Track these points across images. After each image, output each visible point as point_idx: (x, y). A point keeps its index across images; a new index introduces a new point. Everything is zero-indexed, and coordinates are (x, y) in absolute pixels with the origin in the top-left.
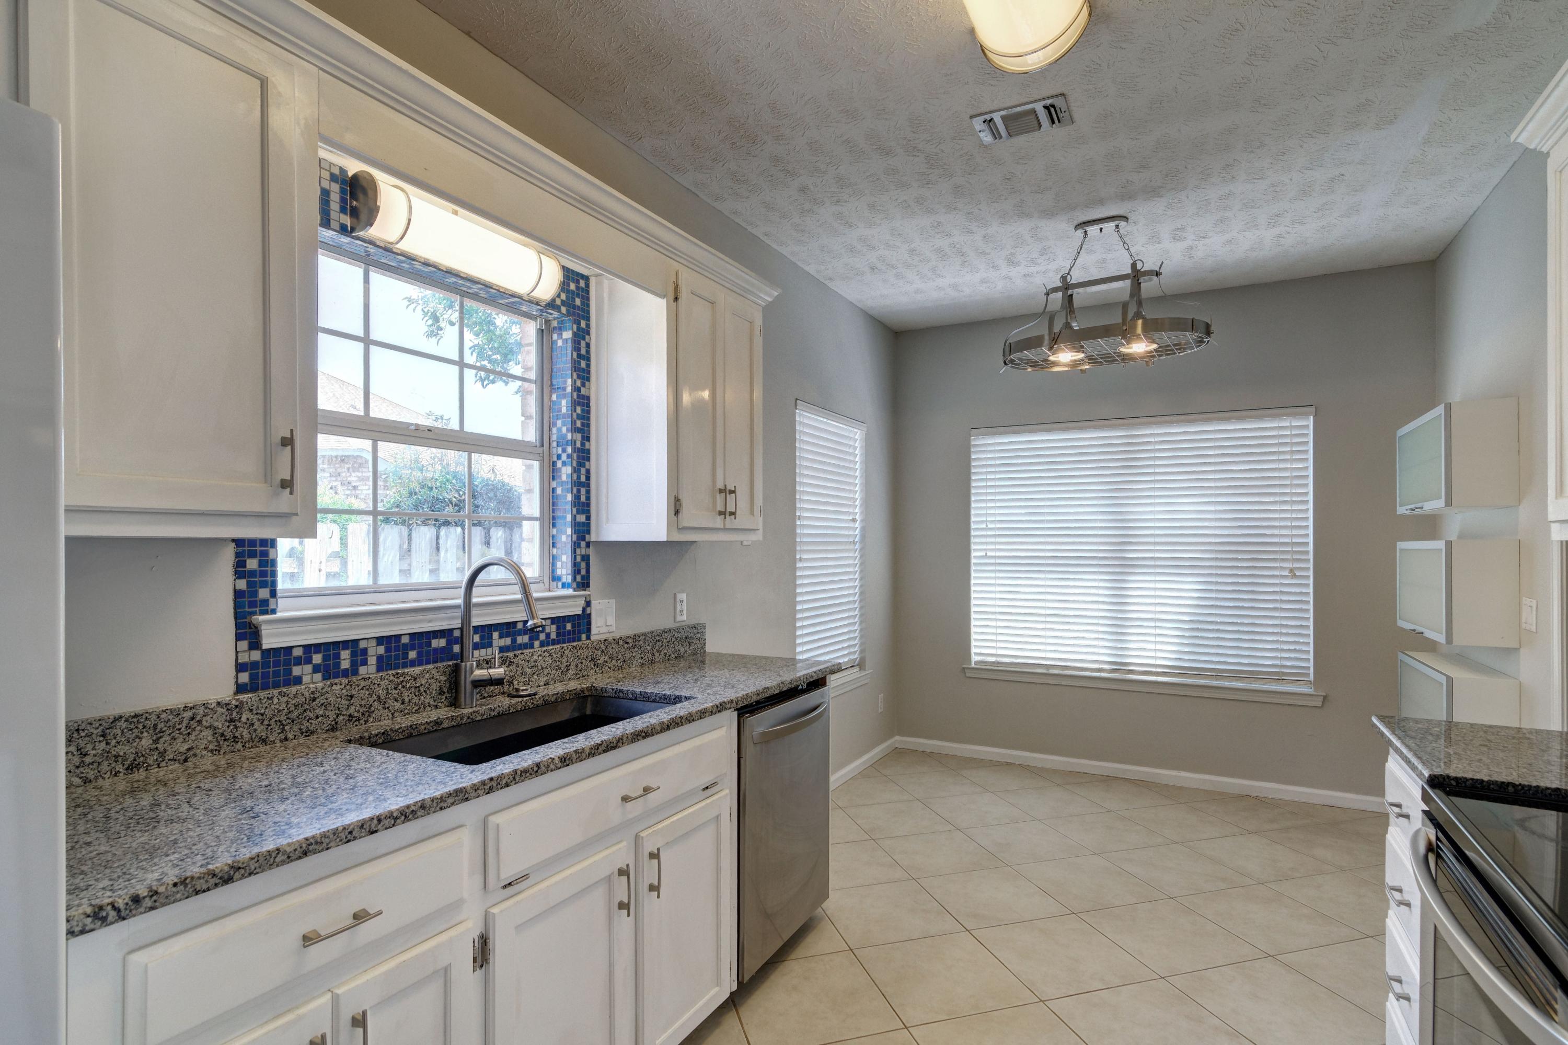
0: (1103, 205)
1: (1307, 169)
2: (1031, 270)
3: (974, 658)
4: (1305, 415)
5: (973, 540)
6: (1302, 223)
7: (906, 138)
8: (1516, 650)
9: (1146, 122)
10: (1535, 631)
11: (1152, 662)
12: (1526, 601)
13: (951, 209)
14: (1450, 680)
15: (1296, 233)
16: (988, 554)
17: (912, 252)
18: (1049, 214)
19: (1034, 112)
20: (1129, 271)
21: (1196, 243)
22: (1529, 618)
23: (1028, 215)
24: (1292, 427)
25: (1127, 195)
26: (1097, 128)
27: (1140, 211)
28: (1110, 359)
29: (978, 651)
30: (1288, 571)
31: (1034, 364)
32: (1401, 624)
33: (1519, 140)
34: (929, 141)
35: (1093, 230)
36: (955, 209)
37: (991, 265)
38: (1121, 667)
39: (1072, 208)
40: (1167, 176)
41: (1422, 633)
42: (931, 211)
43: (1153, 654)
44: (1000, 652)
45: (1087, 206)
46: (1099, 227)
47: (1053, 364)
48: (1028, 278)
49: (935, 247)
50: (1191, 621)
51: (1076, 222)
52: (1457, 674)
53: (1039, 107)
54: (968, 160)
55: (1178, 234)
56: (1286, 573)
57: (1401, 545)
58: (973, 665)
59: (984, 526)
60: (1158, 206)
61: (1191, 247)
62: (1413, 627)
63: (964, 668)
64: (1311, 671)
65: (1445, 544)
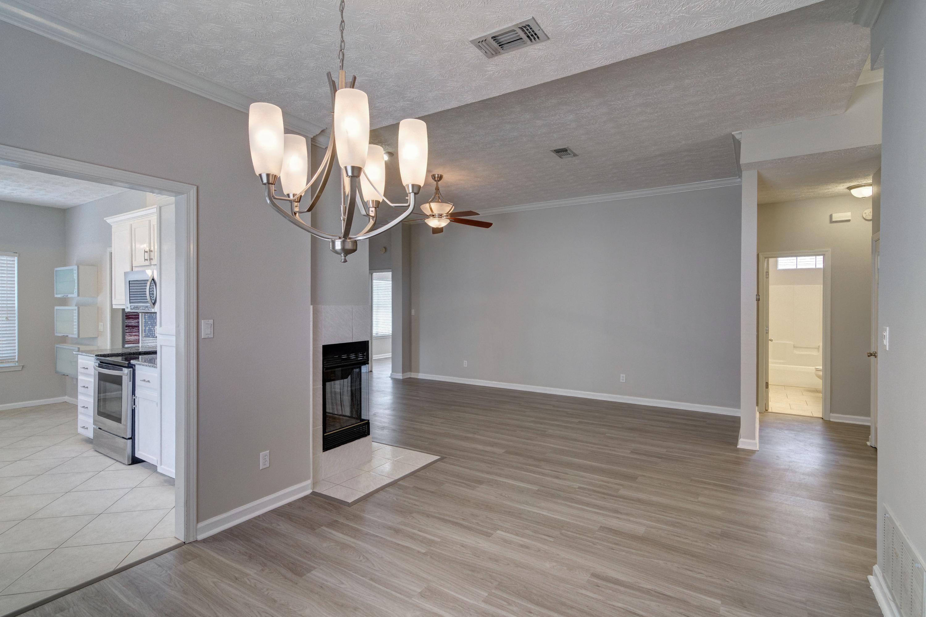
4: (14, 256)
10: (103, 331)
12: (100, 323)
14: (79, 348)
22: (101, 328)
24: (7, 260)
33: (107, 221)
41: (67, 336)
52: (80, 346)
56: (4, 319)
57: (56, 308)
62: (63, 335)
64: (17, 357)
65: (76, 308)
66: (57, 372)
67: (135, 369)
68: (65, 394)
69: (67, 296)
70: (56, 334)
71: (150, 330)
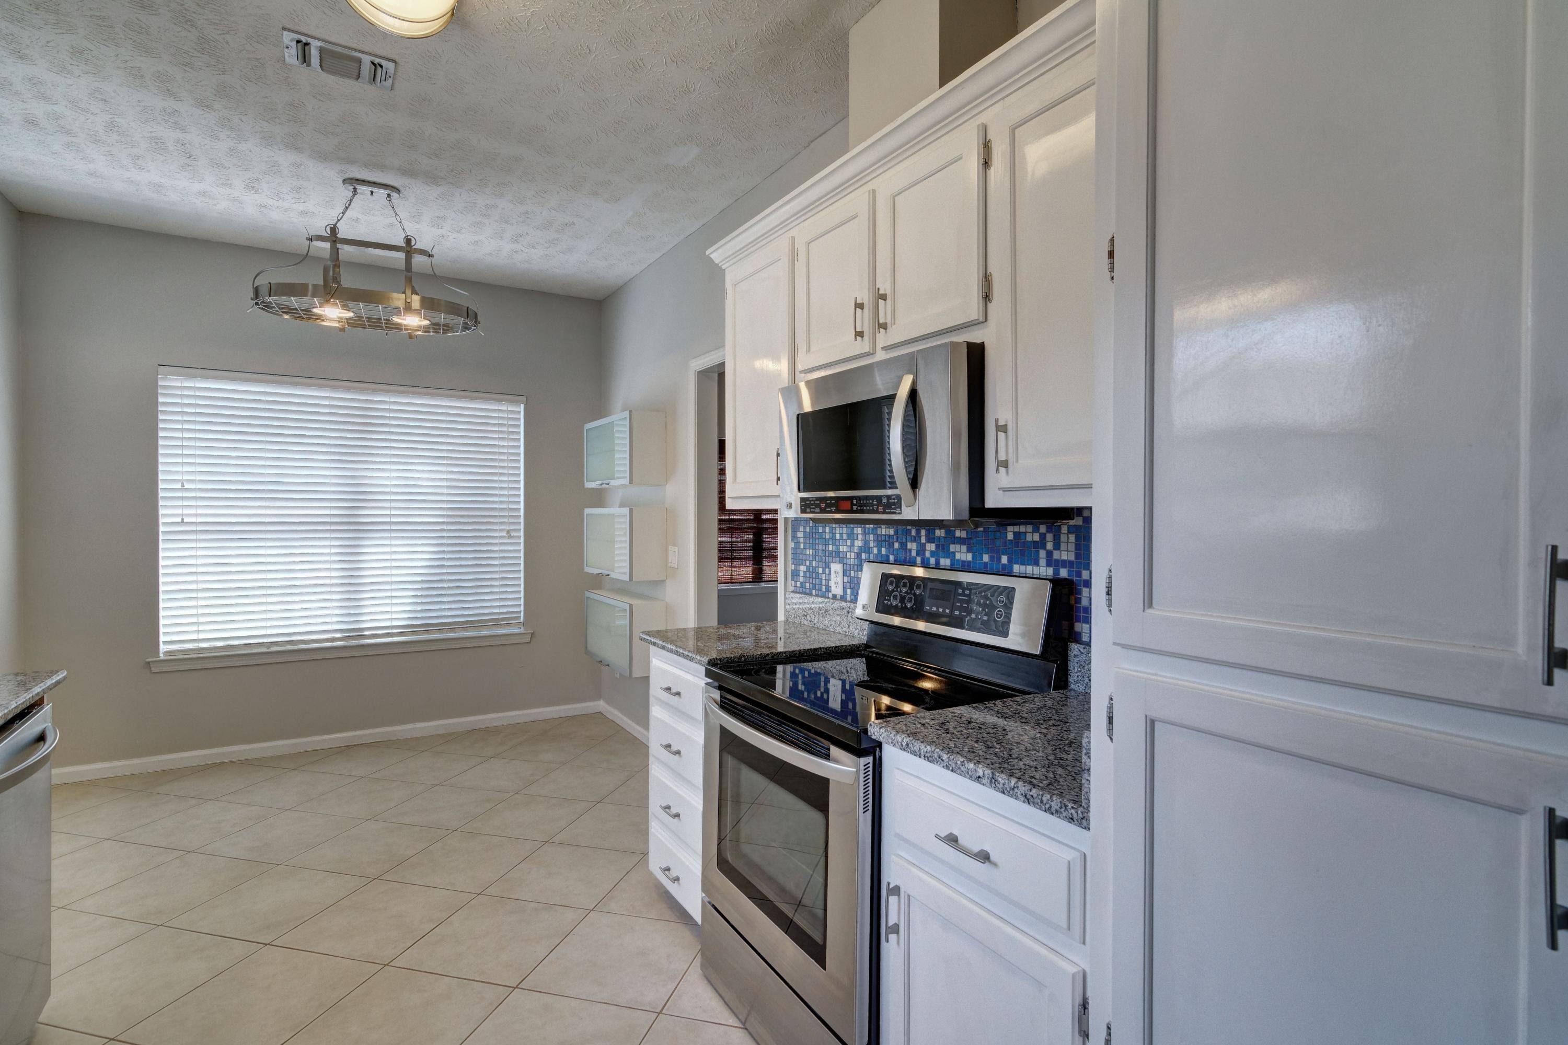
0: (382, 171)
1: (555, 210)
2: (270, 202)
3: (163, 648)
4: (518, 403)
5: (161, 503)
6: (533, 247)
7: (182, 5)
8: (663, 582)
9: (456, 120)
10: (676, 567)
11: (388, 624)
12: (671, 548)
13: (203, 104)
14: (631, 606)
15: (527, 253)
16: (185, 520)
17: (111, 127)
18: (322, 156)
19: (359, 61)
20: (402, 244)
21: (450, 234)
22: (673, 559)
23: (298, 149)
24: (508, 411)
25: (409, 172)
26: (412, 105)
27: (414, 190)
28: (375, 323)
29: (168, 639)
30: (506, 532)
31: (291, 311)
32: (588, 570)
33: (712, 256)
34: (215, 24)
35: (361, 188)
36: (207, 107)
37: (223, 181)
38: (356, 634)
39: (350, 161)
40: (452, 171)
41: (608, 575)
42: (170, 93)
43: (388, 616)
44: (202, 636)
45: (367, 165)
46: (370, 189)
47: (320, 318)
48: (263, 209)
49: (153, 134)
50: (422, 581)
51: (347, 176)
52: (634, 602)
53: (367, 59)
54: (256, 66)
55: (437, 222)
56: (504, 534)
57: (588, 511)
58: (162, 656)
59: (179, 486)
60: (433, 192)
61: (443, 236)
62: (600, 571)
63: (149, 663)
64: (522, 614)
65: (626, 511)
66: (587, 652)
67: (880, 757)
68: (598, 696)
69: (609, 484)
70: (587, 570)
71: (812, 573)
